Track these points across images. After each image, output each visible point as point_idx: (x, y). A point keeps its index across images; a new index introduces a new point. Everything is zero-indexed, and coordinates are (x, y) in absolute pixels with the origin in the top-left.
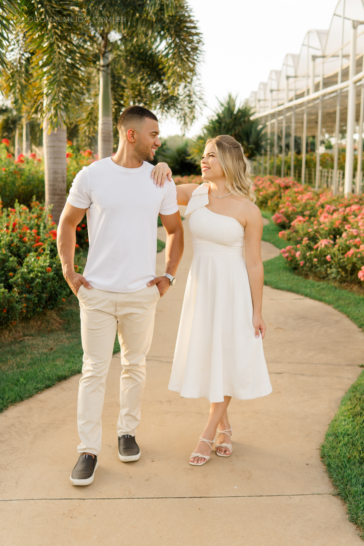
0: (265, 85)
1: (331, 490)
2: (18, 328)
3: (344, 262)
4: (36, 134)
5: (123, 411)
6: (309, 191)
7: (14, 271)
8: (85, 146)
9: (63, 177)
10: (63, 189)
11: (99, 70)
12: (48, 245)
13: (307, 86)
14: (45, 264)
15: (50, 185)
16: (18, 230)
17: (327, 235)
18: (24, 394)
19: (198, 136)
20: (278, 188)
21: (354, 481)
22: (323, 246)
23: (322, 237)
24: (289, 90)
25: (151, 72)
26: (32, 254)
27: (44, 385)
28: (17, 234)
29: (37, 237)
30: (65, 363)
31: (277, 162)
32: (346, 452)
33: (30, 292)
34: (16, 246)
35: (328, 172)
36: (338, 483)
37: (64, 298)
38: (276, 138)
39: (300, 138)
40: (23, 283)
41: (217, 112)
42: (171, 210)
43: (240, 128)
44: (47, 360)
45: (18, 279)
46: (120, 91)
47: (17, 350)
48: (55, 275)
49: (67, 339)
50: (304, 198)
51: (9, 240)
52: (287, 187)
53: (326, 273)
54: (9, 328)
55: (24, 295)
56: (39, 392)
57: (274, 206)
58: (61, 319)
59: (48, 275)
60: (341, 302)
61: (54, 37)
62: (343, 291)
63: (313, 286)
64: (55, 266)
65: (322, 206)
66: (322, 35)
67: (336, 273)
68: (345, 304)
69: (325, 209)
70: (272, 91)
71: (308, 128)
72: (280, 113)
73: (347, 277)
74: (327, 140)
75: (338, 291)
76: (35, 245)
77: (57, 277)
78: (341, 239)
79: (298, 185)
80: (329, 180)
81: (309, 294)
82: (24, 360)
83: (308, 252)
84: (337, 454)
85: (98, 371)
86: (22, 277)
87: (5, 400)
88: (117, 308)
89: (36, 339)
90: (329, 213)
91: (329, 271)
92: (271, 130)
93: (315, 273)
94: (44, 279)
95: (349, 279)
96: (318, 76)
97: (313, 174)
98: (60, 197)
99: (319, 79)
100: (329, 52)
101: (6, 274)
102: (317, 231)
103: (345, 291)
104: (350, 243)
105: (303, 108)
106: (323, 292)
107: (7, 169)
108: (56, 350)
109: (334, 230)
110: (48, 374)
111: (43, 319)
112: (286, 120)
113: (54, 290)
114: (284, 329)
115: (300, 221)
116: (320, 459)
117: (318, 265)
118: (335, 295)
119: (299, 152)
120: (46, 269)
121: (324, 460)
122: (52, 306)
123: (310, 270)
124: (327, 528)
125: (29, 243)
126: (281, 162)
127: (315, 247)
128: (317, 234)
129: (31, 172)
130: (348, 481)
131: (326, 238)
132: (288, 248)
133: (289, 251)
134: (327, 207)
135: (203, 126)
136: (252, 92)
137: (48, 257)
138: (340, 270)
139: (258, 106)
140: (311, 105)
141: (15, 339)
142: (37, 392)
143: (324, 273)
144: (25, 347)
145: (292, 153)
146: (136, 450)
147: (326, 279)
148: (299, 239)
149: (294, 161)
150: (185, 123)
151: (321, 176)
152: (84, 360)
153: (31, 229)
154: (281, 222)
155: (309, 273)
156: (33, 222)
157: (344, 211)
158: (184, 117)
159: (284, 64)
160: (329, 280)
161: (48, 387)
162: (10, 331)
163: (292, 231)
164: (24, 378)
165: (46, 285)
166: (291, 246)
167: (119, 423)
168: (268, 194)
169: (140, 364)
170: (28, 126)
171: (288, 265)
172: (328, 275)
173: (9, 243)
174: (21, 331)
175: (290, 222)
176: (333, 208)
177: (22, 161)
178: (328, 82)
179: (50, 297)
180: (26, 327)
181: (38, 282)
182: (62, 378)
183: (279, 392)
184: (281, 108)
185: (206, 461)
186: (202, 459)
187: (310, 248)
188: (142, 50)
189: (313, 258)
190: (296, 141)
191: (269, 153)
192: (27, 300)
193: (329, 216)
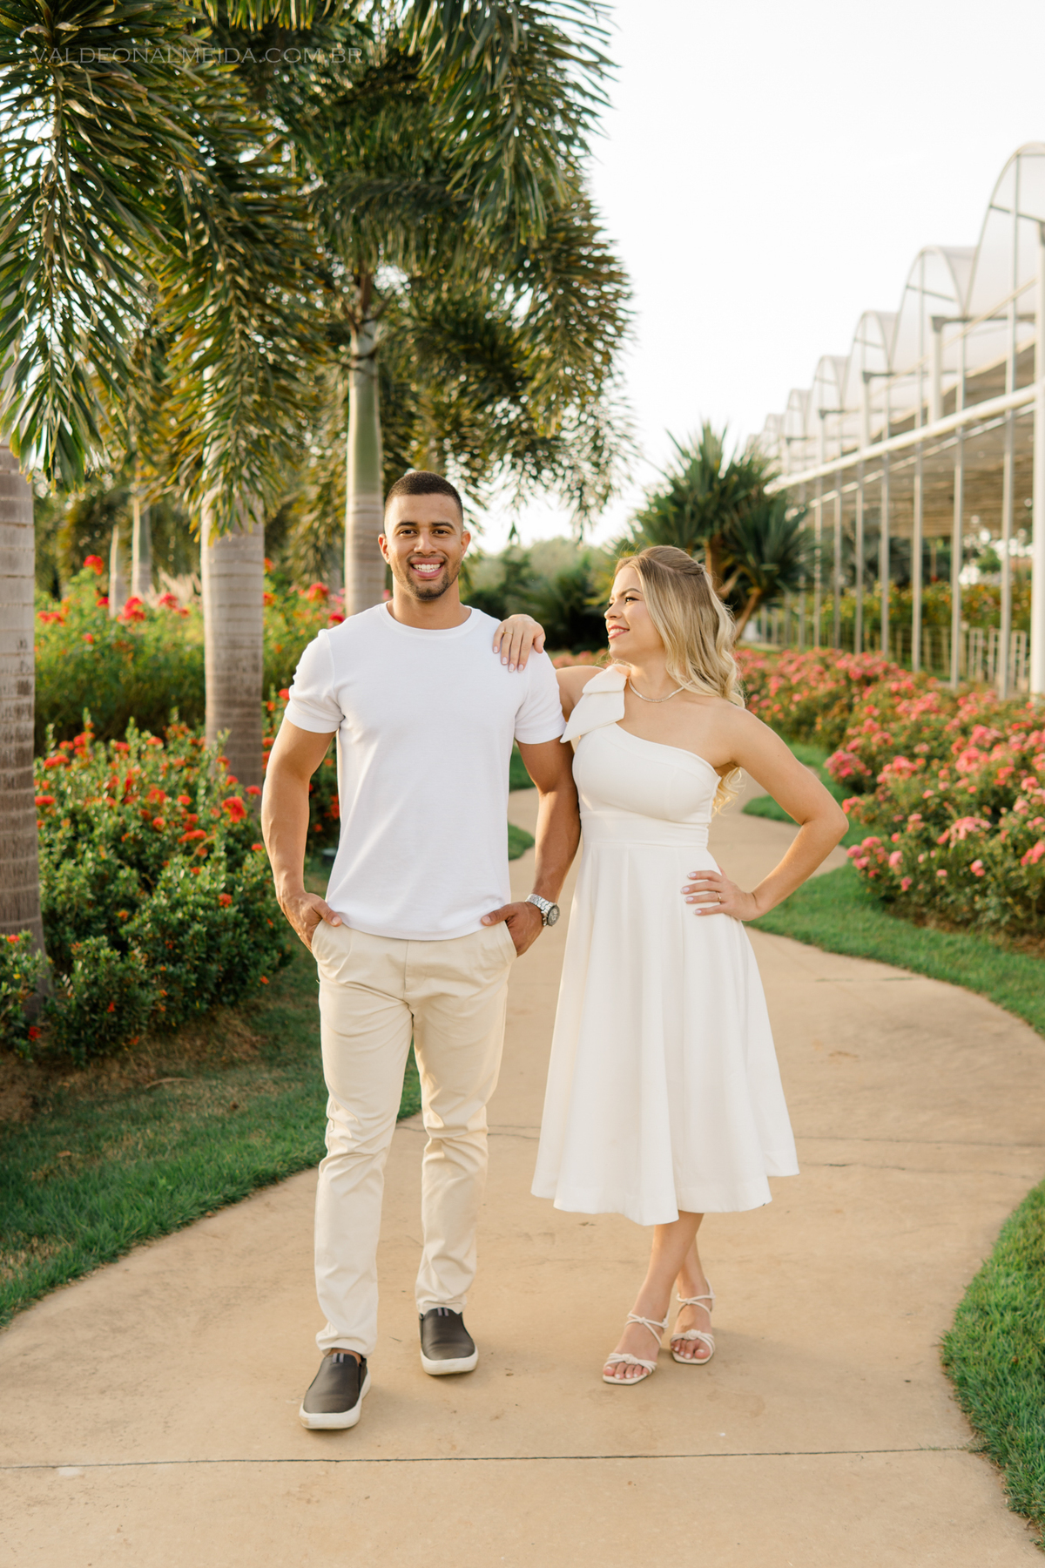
0: (804, 396)
1: (968, 1439)
2: (144, 1056)
3: (1020, 878)
4: (168, 542)
5: (431, 1249)
6: (929, 691)
7: (132, 905)
8: (305, 572)
9: (255, 656)
10: (254, 690)
11: (346, 367)
12: (222, 837)
13: (922, 400)
14: (215, 885)
15: (219, 679)
16: (139, 798)
17: (974, 806)
18: (170, 1217)
19: (619, 541)
20: (843, 682)
21: (1024, 1414)
22: (962, 835)
23: (959, 812)
24: (872, 411)
25: (489, 372)
26: (179, 859)
27: (221, 1196)
28: (135, 810)
29: (188, 816)
30: (273, 1142)
31: (843, 609)
32: (1006, 1348)
33: (176, 960)
34: (135, 839)
35: (986, 638)
36: (984, 1423)
37: (264, 974)
38: (837, 542)
39: (907, 543)
40: (158, 935)
41: (671, 475)
42: (544, 730)
43: (736, 518)
44: (225, 1133)
45: (144, 924)
46: (402, 425)
47: (145, 1111)
48: (241, 915)
49: (275, 1083)
50: (912, 710)
51: (116, 825)
52: (868, 681)
53: (972, 910)
54: (120, 1055)
55: (161, 968)
56: (209, 1214)
57: (831, 733)
58: (256, 1034)
59: (223, 914)
60: (1012, 986)
61: (231, 294)
62: (1017, 957)
63: (935, 943)
64: (240, 889)
65: (965, 731)
66: (961, 260)
67: (999, 908)
68: (1020, 990)
69: (973, 738)
70: (823, 414)
71: (925, 514)
72: (848, 474)
73: (1029, 919)
74: (986, 546)
75: (1003, 956)
76: (184, 837)
77: (246, 921)
78: (1011, 816)
79: (901, 673)
80: (990, 659)
81: (925, 967)
82: (164, 1134)
83: (922, 851)
84: (985, 1353)
85: (364, 1139)
86: (155, 920)
87: (122, 1231)
88: (407, 979)
89: (192, 1083)
90: (980, 747)
91: (979, 903)
92: (823, 520)
93: (941, 911)
94: (212, 924)
95: (1034, 924)
96: (952, 372)
97: (944, 642)
98: (246, 710)
99: (955, 381)
100: (978, 308)
101: (109, 913)
102: (945, 798)
103: (1024, 957)
104: (1035, 828)
105: (912, 460)
106: (962, 960)
107: (97, 638)
108: (246, 1109)
109: (995, 793)
110: (229, 1168)
111: (208, 1033)
112: (865, 493)
113: (239, 954)
114: (856, 1056)
115: (900, 770)
116: (940, 1368)
117: (950, 888)
118: (994, 968)
119: (904, 584)
120: (216, 899)
121: (950, 1370)
122: (232, 998)
123: (929, 902)
124: (954, 1525)
125: (168, 832)
126: (854, 609)
127: (942, 839)
128: (946, 805)
129: (161, 645)
130: (1009, 1416)
131: (972, 814)
132: (867, 842)
133: (870, 851)
134: (977, 731)
135: (632, 514)
136: (770, 417)
137: (222, 867)
138: (1009, 900)
139: (785, 454)
140: (932, 451)
141: (137, 1083)
142: (203, 1213)
143: (966, 908)
144: (164, 1103)
145: (885, 585)
146: (466, 1346)
147: (973, 925)
148: (897, 818)
149: (890, 607)
150: (584, 508)
151: (967, 647)
152: (329, 1113)
153: (172, 794)
154: (849, 775)
155: (925, 910)
156: (174, 778)
157: (1024, 742)
158: (580, 489)
159: (855, 340)
160: (978, 928)
161: (231, 1201)
162: (124, 1062)
163: (880, 797)
164: (169, 1178)
165: (219, 940)
166: (876, 839)
167: (421, 1279)
168: (814, 700)
169: (472, 1125)
170: (147, 519)
171: (868, 891)
172: (976, 914)
173: (115, 832)
174: (151, 1063)
175: (874, 775)
176: (994, 733)
177: (138, 616)
178: (981, 387)
179: (227, 972)
180: (164, 1052)
181: (198, 933)
182: (267, 1180)
183: (838, 1211)
184: (850, 460)
185: (645, 1375)
186: (635, 1368)
187: (929, 843)
188: (464, 315)
189: (934, 867)
190: (893, 550)
191: (818, 585)
192: (168, 979)
193: (982, 757)
